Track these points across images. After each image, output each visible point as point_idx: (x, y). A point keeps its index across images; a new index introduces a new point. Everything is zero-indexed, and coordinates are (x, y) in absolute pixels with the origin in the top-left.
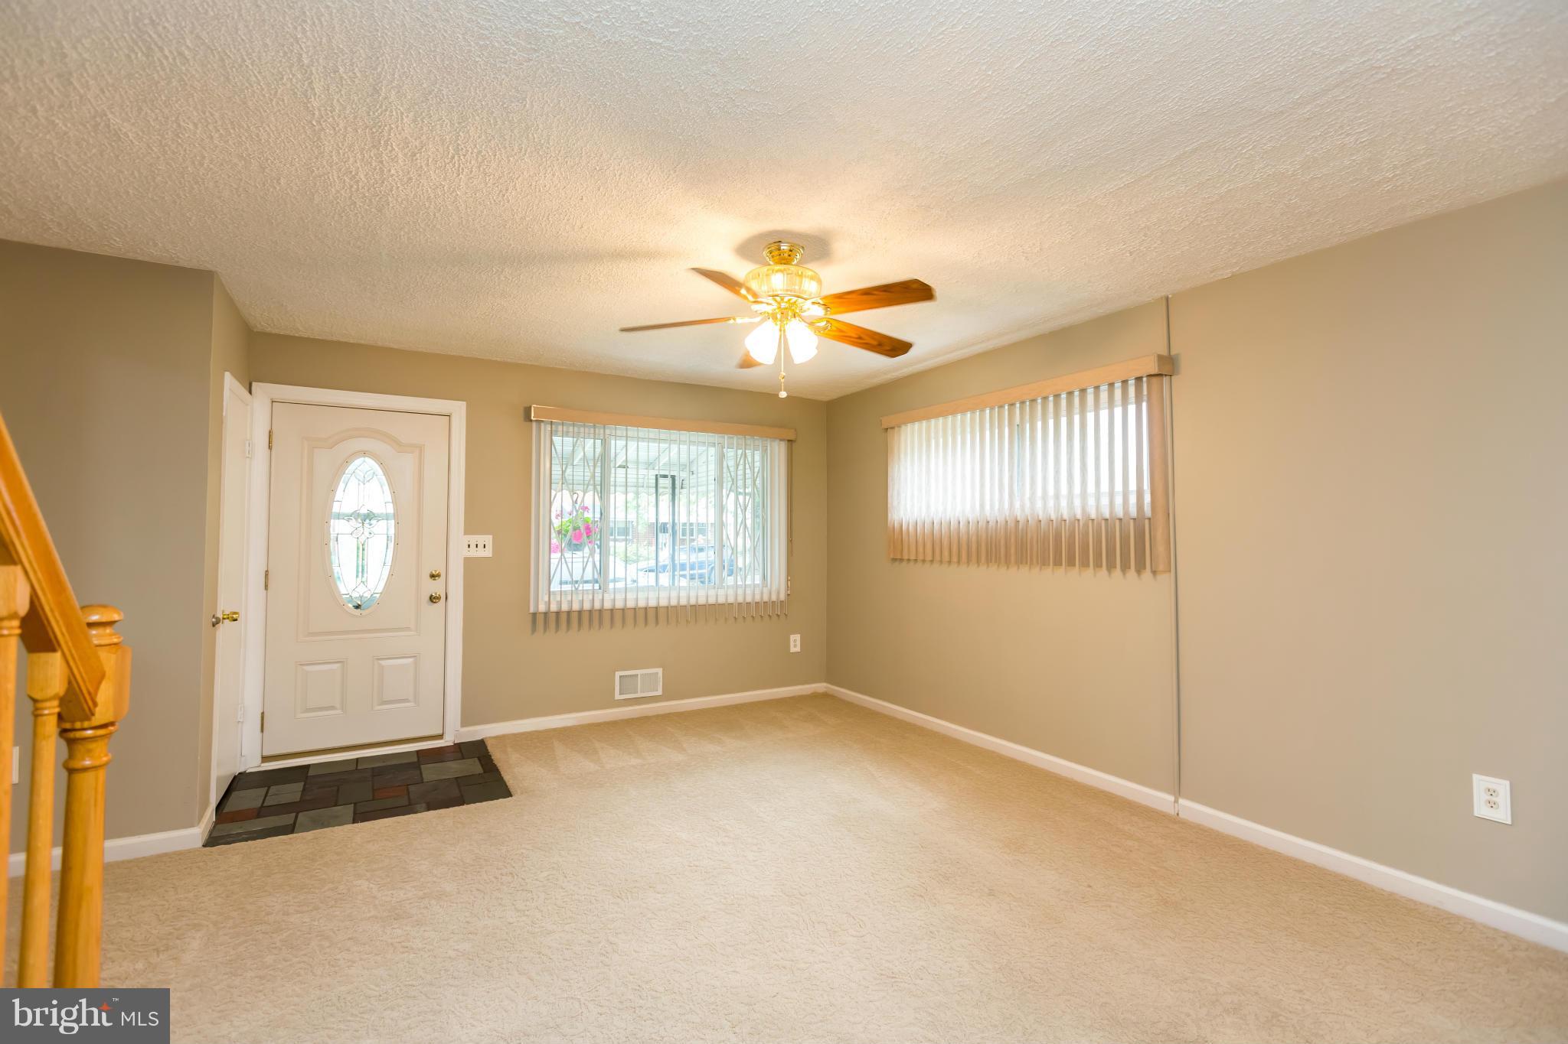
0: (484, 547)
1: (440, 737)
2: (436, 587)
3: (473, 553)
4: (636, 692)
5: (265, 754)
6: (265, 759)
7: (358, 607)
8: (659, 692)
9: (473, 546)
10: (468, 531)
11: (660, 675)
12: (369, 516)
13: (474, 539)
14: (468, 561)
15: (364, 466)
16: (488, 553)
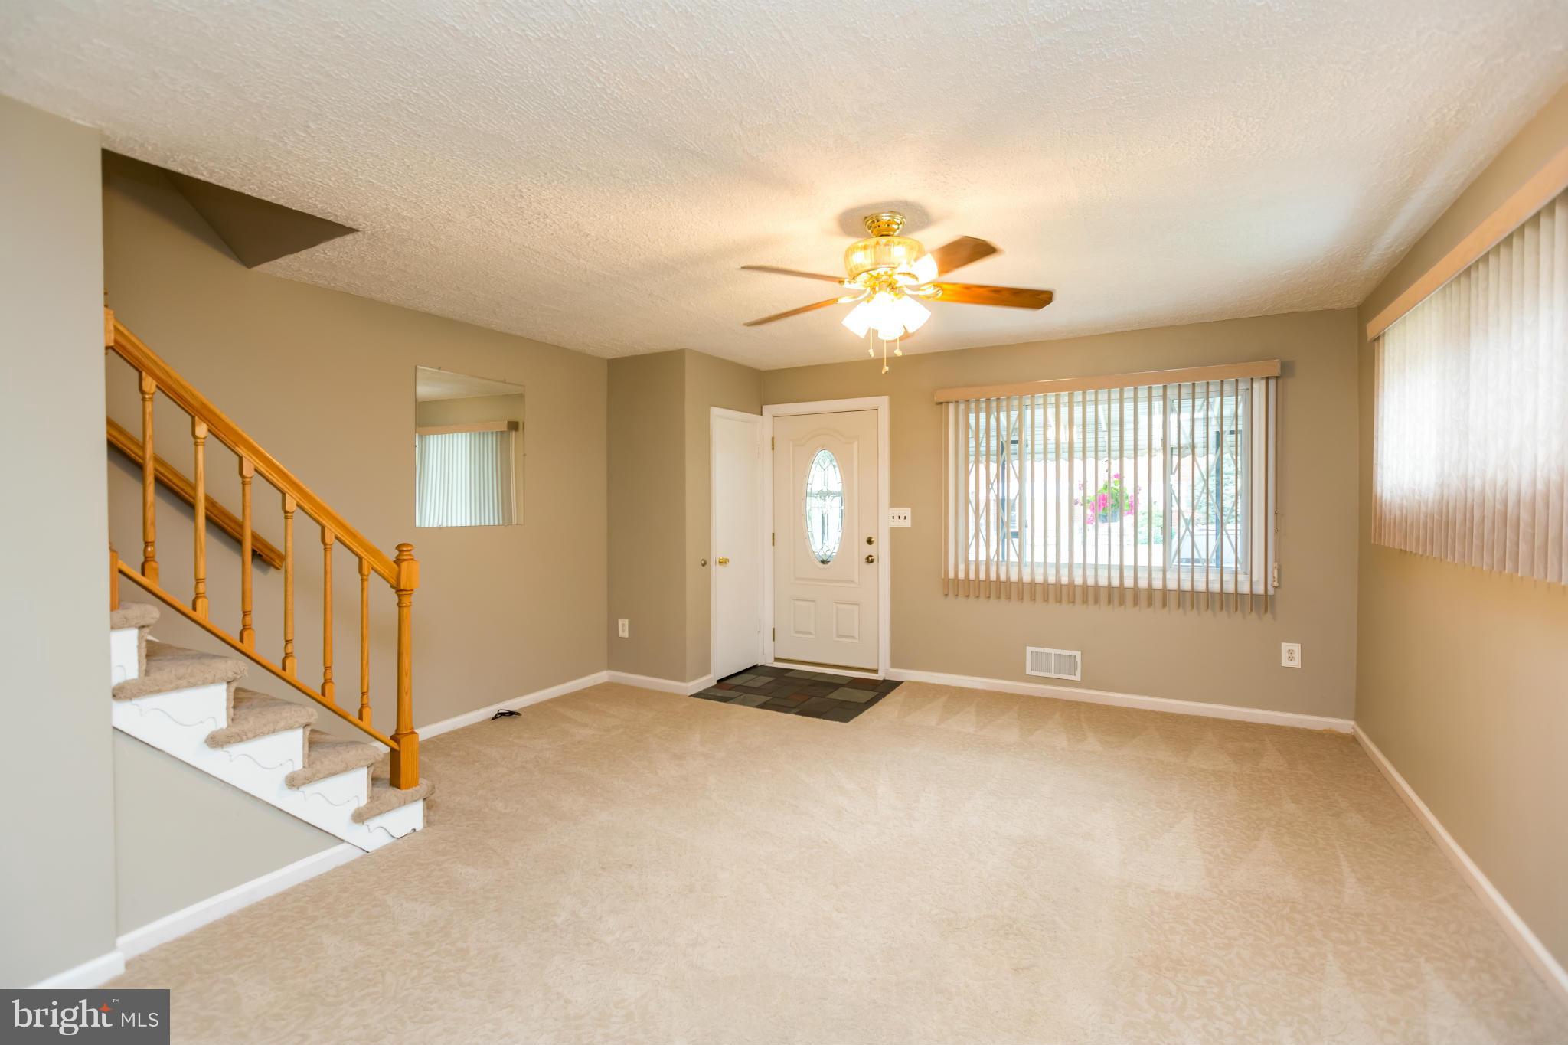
0: (904, 517)
1: (876, 671)
2: (869, 550)
3: (897, 523)
4: (1049, 671)
5: (777, 656)
6: (777, 660)
7: (823, 562)
8: (1078, 677)
9: (896, 518)
10: (894, 504)
11: (1078, 659)
12: (829, 493)
13: (897, 511)
14: (893, 530)
15: (823, 456)
16: (908, 523)
